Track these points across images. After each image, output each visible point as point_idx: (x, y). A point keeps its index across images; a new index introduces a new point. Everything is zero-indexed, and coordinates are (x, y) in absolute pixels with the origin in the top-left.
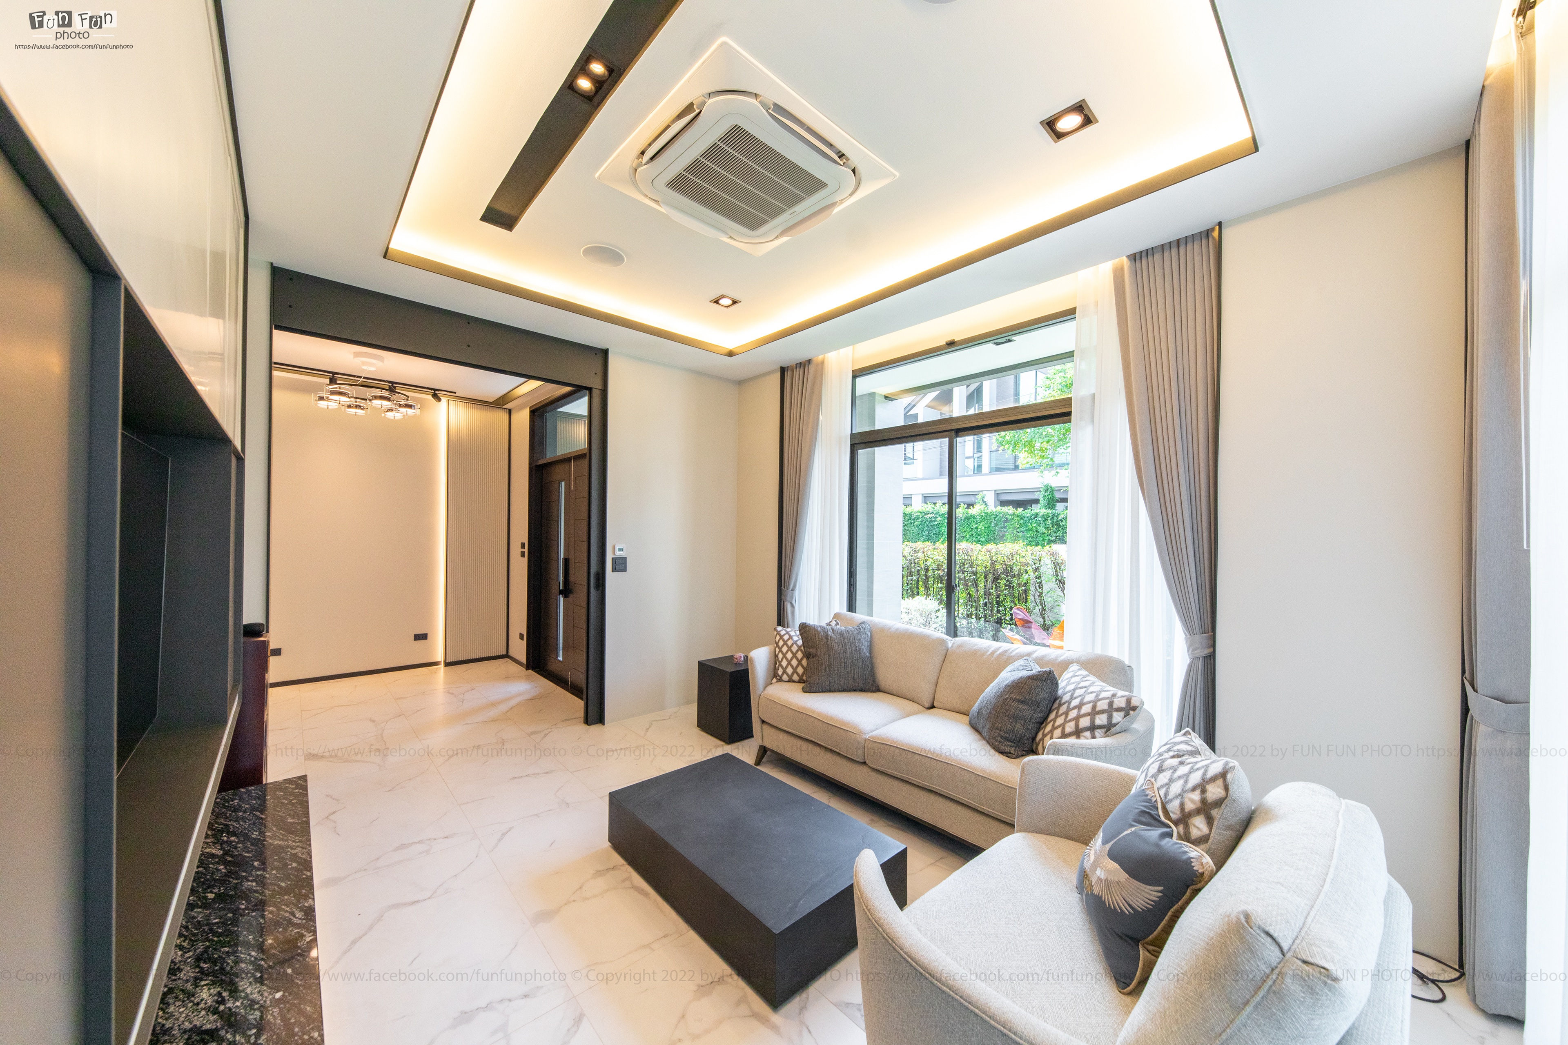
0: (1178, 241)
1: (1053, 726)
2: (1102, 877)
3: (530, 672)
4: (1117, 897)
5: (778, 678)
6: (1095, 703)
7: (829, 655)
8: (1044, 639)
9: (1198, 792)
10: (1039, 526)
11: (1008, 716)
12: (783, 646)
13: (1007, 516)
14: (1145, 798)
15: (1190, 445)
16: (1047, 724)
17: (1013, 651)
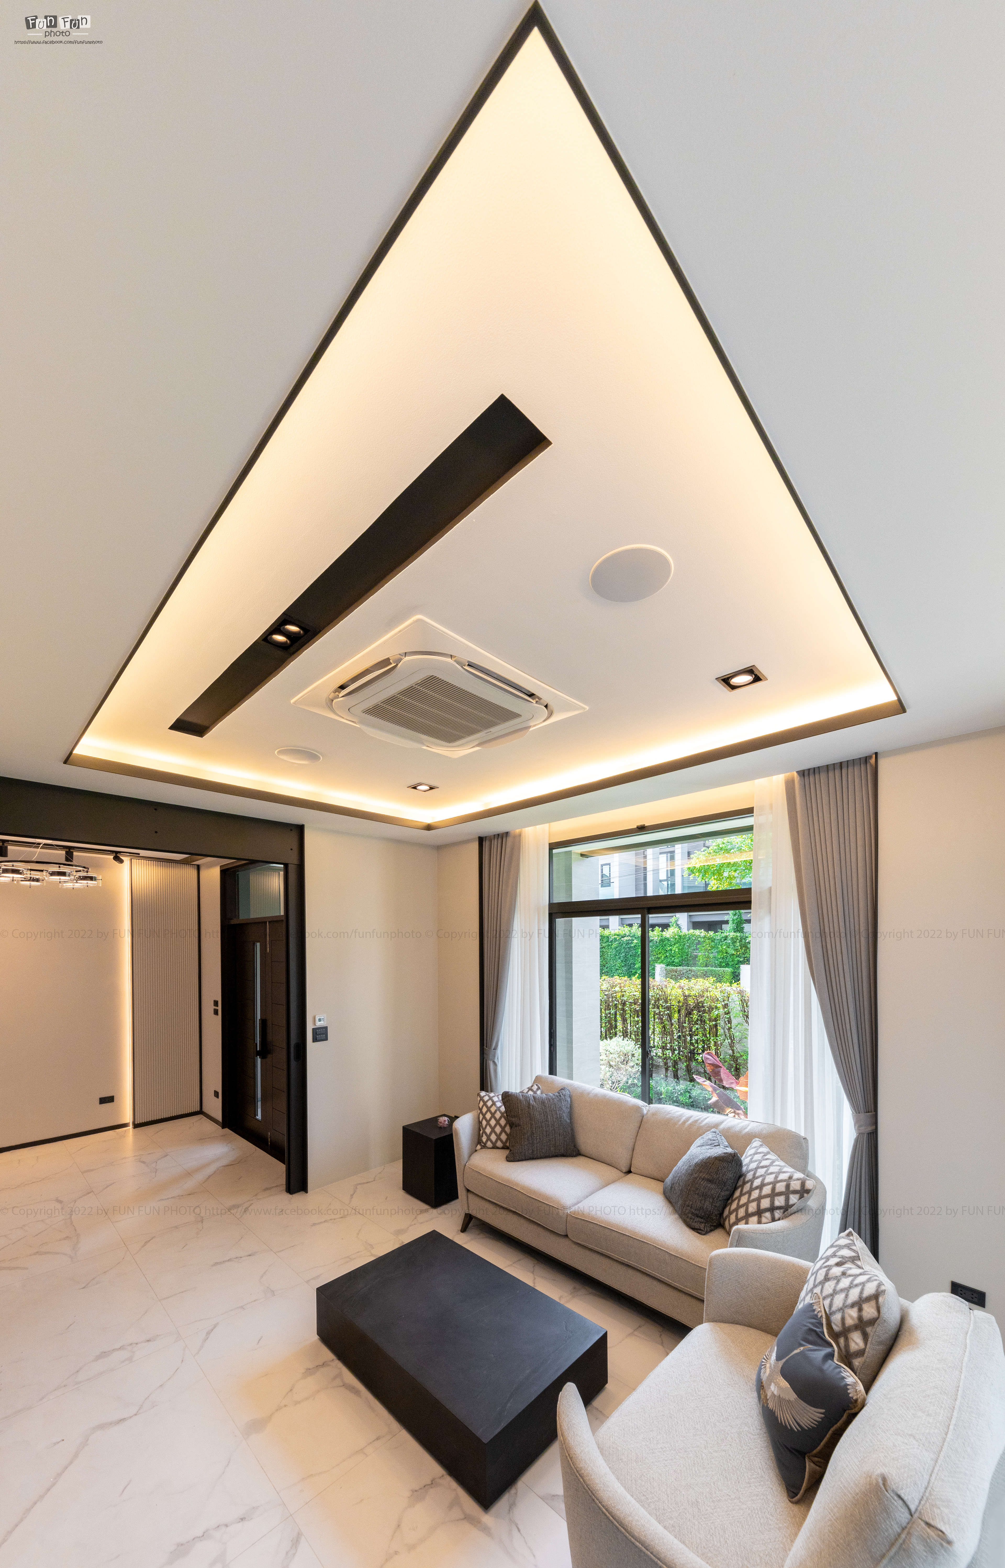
0: (841, 763)
1: (738, 1204)
2: (775, 1393)
3: (227, 1130)
4: (787, 1415)
5: (483, 1145)
6: (774, 1184)
7: (532, 1125)
8: (732, 1083)
9: (856, 1309)
10: (728, 947)
11: (698, 1194)
12: (486, 1112)
13: (699, 939)
14: (812, 1313)
15: (853, 946)
16: (733, 1201)
17: (702, 1121)
